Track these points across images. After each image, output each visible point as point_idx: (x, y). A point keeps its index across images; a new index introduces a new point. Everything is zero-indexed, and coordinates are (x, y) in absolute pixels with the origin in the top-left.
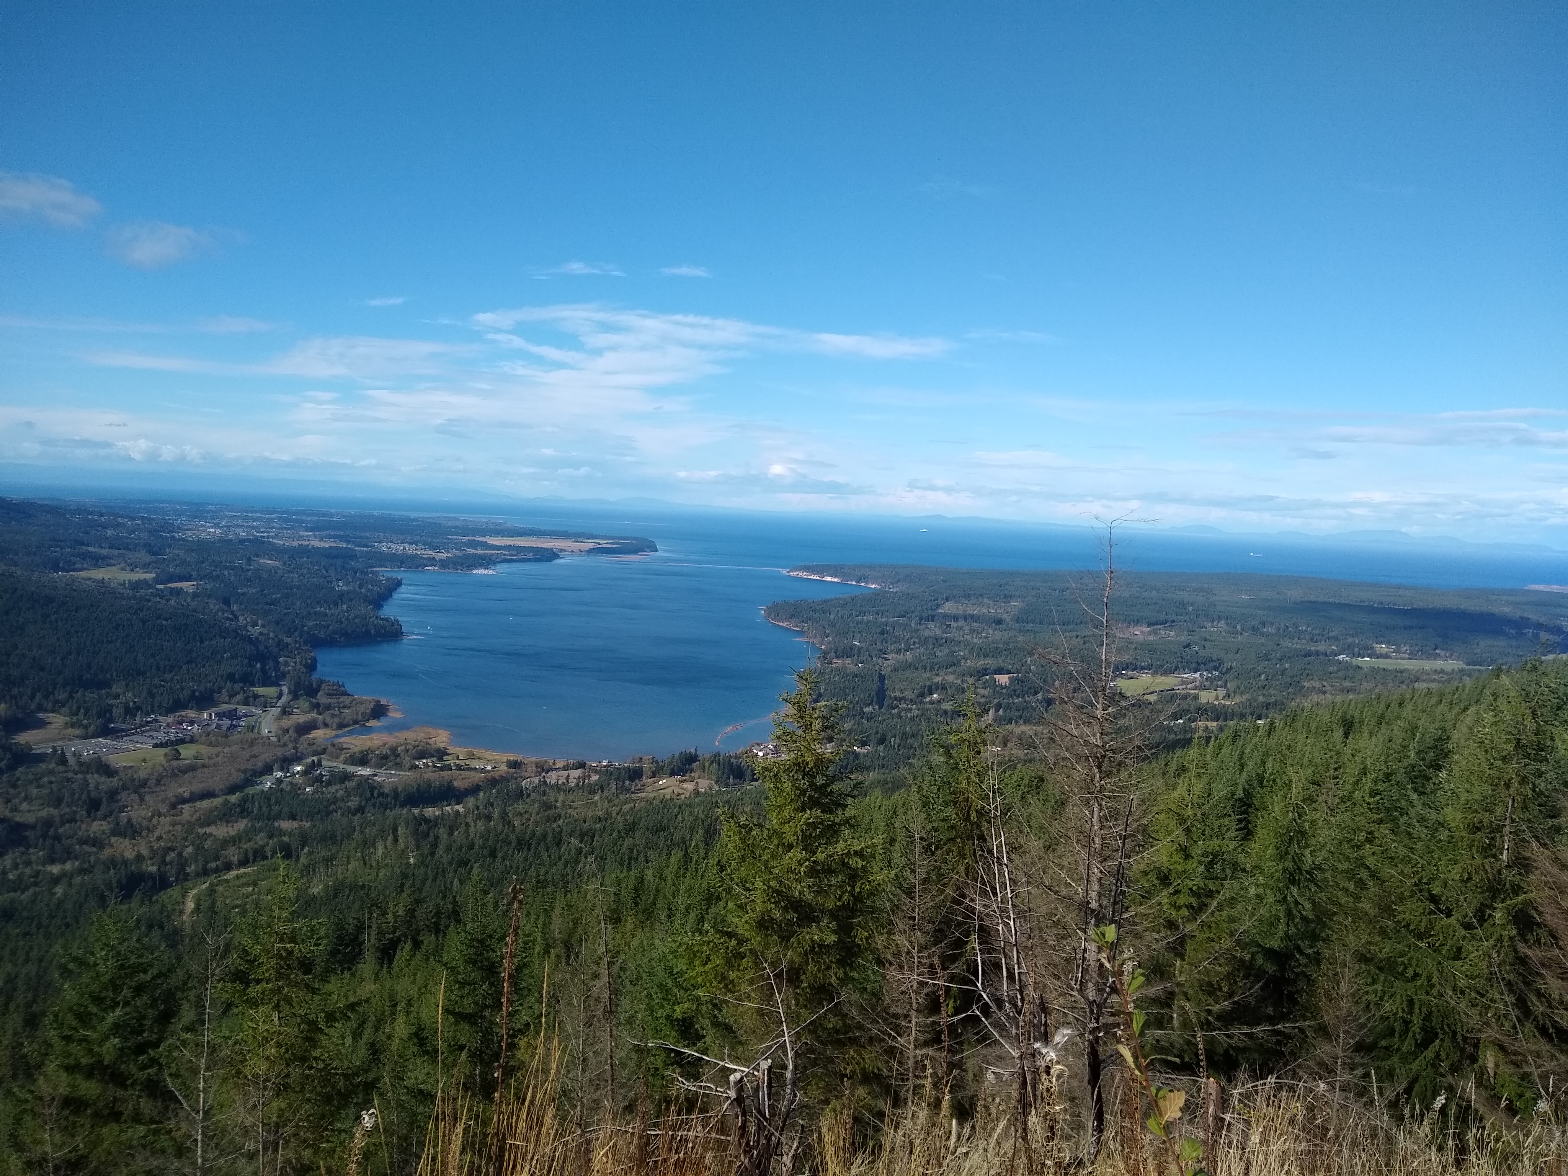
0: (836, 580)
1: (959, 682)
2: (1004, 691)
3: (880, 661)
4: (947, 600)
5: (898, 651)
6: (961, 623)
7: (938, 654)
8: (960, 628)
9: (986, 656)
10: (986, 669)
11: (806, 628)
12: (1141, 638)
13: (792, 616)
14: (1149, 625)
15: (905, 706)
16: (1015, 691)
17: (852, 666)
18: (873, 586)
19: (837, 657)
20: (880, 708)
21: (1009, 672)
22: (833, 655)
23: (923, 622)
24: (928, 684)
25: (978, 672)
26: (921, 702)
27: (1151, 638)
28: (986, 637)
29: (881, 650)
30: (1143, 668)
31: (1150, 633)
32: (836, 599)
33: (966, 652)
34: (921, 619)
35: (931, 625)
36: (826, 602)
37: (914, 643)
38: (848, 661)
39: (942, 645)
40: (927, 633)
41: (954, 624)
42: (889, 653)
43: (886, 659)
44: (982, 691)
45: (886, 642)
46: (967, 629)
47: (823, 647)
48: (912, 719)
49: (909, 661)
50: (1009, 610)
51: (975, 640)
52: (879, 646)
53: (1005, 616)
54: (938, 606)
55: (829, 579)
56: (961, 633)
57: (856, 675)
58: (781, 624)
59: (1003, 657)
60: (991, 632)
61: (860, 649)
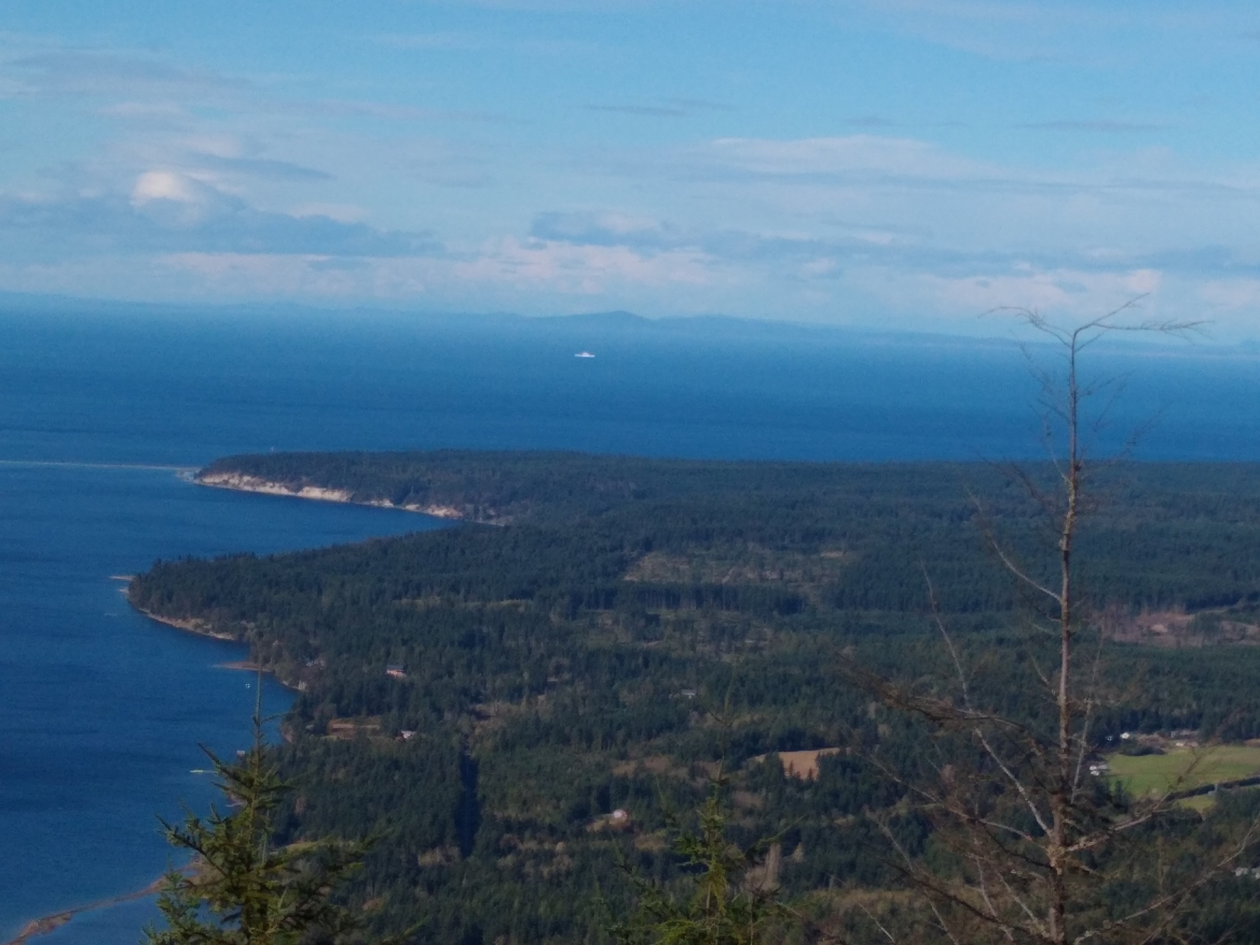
0: (335, 496)
1: (683, 773)
2: (807, 796)
3: (464, 722)
4: (648, 546)
5: (515, 694)
6: (686, 610)
7: (625, 696)
8: (684, 625)
9: (755, 700)
10: (755, 738)
11: (251, 633)
12: (1170, 641)
13: (210, 601)
14: (1191, 606)
15: (531, 845)
16: (835, 795)
17: (384, 739)
18: (441, 512)
19: (343, 714)
20: (466, 852)
21: (817, 743)
22: (329, 707)
23: (583, 609)
24: (599, 780)
25: (736, 744)
26: (580, 834)
27: (1197, 642)
28: (755, 649)
29: (465, 691)
30: (1176, 724)
31: (1193, 629)
32: (337, 549)
33: (703, 690)
34: (577, 600)
35: (605, 618)
36: (308, 557)
37: (558, 670)
38: (373, 724)
39: (634, 673)
40: (593, 641)
41: (666, 614)
42: (487, 700)
43: (481, 716)
44: (746, 799)
45: (481, 669)
46: (702, 626)
47: (302, 686)
48: (555, 881)
49: (546, 718)
50: (817, 571)
51: (726, 658)
52: (459, 678)
53: (806, 588)
54: (623, 564)
55: (315, 493)
56: (687, 638)
57: (396, 765)
58: (179, 623)
59: (802, 703)
60: (768, 632)
61: (405, 689)
